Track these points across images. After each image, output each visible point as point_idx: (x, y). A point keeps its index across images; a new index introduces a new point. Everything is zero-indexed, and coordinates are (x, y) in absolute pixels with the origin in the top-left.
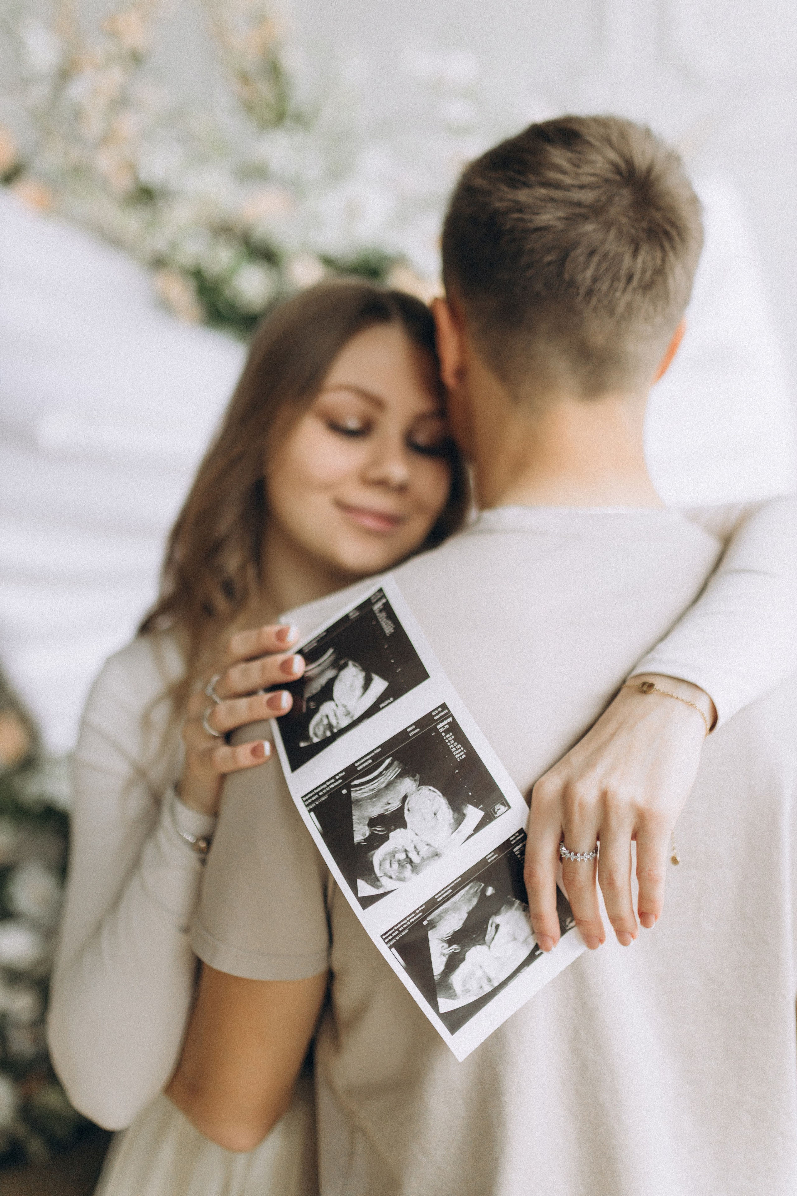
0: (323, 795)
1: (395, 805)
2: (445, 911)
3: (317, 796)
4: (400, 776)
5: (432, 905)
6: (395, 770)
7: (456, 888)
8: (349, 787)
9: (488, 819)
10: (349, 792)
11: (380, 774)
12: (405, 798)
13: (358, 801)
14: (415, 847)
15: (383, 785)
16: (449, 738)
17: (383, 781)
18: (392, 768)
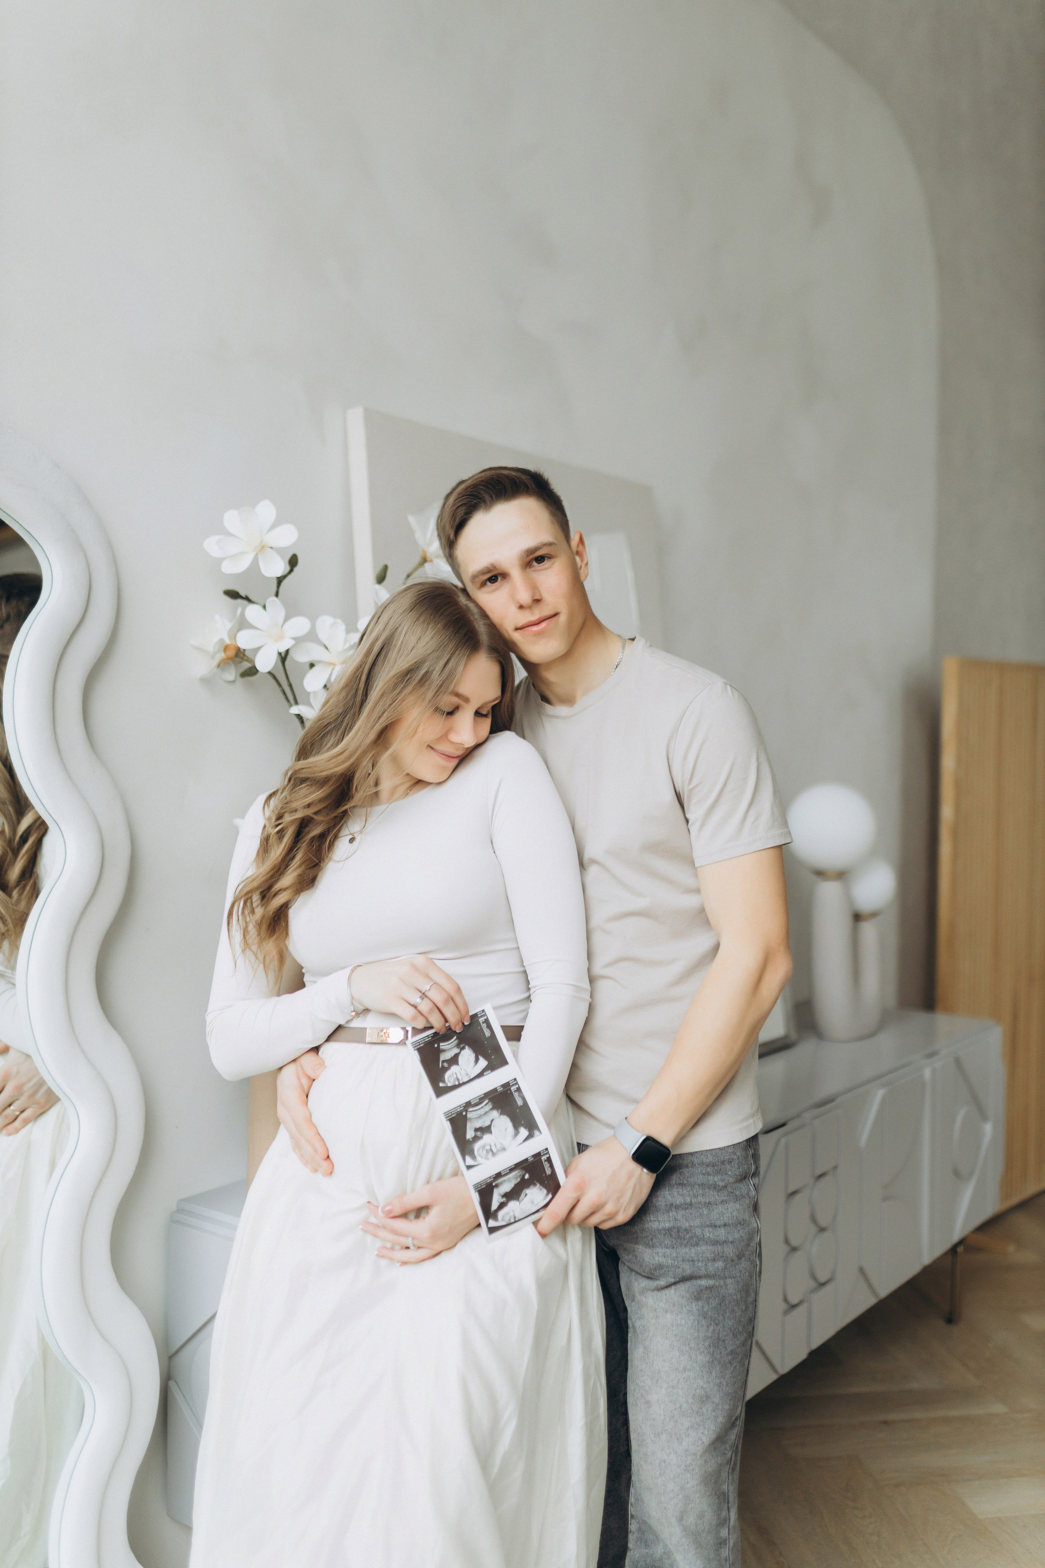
0: (454, 1114)
1: (487, 1123)
2: (504, 1181)
3: (450, 1114)
4: (492, 1109)
5: (499, 1175)
6: (490, 1106)
7: (512, 1170)
8: (466, 1111)
9: (530, 1136)
10: (466, 1114)
11: (482, 1107)
12: (493, 1120)
13: (470, 1119)
14: (495, 1144)
15: (483, 1113)
16: (516, 1095)
17: (483, 1111)
18: (488, 1105)
